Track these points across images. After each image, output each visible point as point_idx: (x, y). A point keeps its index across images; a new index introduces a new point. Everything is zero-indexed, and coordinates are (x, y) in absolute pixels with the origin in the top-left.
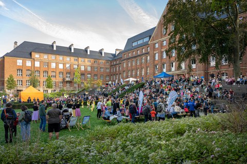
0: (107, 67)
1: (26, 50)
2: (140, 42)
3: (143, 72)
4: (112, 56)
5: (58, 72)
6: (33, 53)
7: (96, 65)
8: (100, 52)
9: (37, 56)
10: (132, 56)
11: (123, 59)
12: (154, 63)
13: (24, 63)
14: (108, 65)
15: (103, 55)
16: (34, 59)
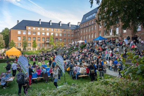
0: (72, 33)
1: (23, 25)
2: (91, 17)
3: (92, 36)
4: (75, 27)
5: (41, 38)
6: (27, 27)
7: (65, 33)
8: (68, 25)
9: (29, 28)
10: (86, 26)
11: (81, 28)
12: (98, 30)
13: (22, 33)
14: (73, 33)
15: (70, 26)
16: (27, 30)
